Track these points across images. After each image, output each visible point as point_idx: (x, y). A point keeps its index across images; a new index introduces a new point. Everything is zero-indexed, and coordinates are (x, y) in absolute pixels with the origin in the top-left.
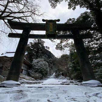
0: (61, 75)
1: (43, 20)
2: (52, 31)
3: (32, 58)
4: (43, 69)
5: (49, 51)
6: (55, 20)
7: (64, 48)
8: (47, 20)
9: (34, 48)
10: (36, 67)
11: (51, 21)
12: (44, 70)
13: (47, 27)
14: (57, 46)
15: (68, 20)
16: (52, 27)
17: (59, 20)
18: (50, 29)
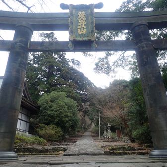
0: (109, 130)
1: (63, 6)
2: (85, 32)
3: (37, 89)
4: (66, 116)
5: (78, 72)
6: (92, 5)
7: (115, 69)
8: (71, 5)
9: (42, 65)
11: (82, 8)
12: (67, 119)
13: (72, 23)
14: (97, 64)
15: (124, 3)
16: (84, 23)
17: (100, 6)
18: (80, 29)
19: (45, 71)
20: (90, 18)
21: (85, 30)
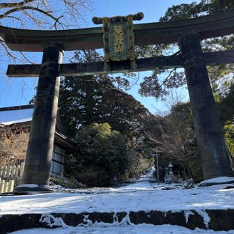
0: (171, 173)
2: (122, 49)
5: (126, 95)
6: (130, 16)
8: (104, 18)
10: (89, 150)
11: (118, 20)
13: (107, 40)
14: (142, 85)
15: (170, 9)
16: (121, 39)
18: (117, 46)
19: (82, 95)
20: (128, 32)
21: (123, 47)
